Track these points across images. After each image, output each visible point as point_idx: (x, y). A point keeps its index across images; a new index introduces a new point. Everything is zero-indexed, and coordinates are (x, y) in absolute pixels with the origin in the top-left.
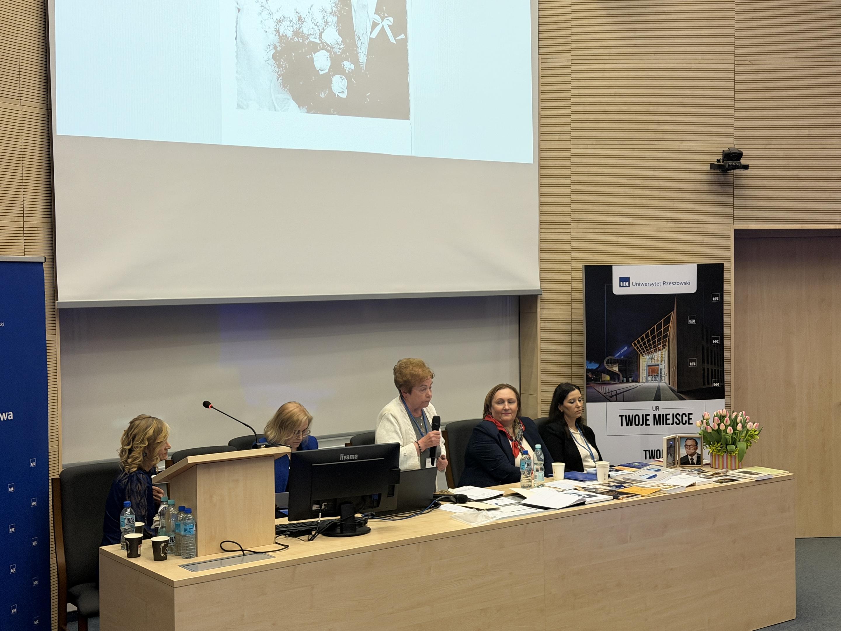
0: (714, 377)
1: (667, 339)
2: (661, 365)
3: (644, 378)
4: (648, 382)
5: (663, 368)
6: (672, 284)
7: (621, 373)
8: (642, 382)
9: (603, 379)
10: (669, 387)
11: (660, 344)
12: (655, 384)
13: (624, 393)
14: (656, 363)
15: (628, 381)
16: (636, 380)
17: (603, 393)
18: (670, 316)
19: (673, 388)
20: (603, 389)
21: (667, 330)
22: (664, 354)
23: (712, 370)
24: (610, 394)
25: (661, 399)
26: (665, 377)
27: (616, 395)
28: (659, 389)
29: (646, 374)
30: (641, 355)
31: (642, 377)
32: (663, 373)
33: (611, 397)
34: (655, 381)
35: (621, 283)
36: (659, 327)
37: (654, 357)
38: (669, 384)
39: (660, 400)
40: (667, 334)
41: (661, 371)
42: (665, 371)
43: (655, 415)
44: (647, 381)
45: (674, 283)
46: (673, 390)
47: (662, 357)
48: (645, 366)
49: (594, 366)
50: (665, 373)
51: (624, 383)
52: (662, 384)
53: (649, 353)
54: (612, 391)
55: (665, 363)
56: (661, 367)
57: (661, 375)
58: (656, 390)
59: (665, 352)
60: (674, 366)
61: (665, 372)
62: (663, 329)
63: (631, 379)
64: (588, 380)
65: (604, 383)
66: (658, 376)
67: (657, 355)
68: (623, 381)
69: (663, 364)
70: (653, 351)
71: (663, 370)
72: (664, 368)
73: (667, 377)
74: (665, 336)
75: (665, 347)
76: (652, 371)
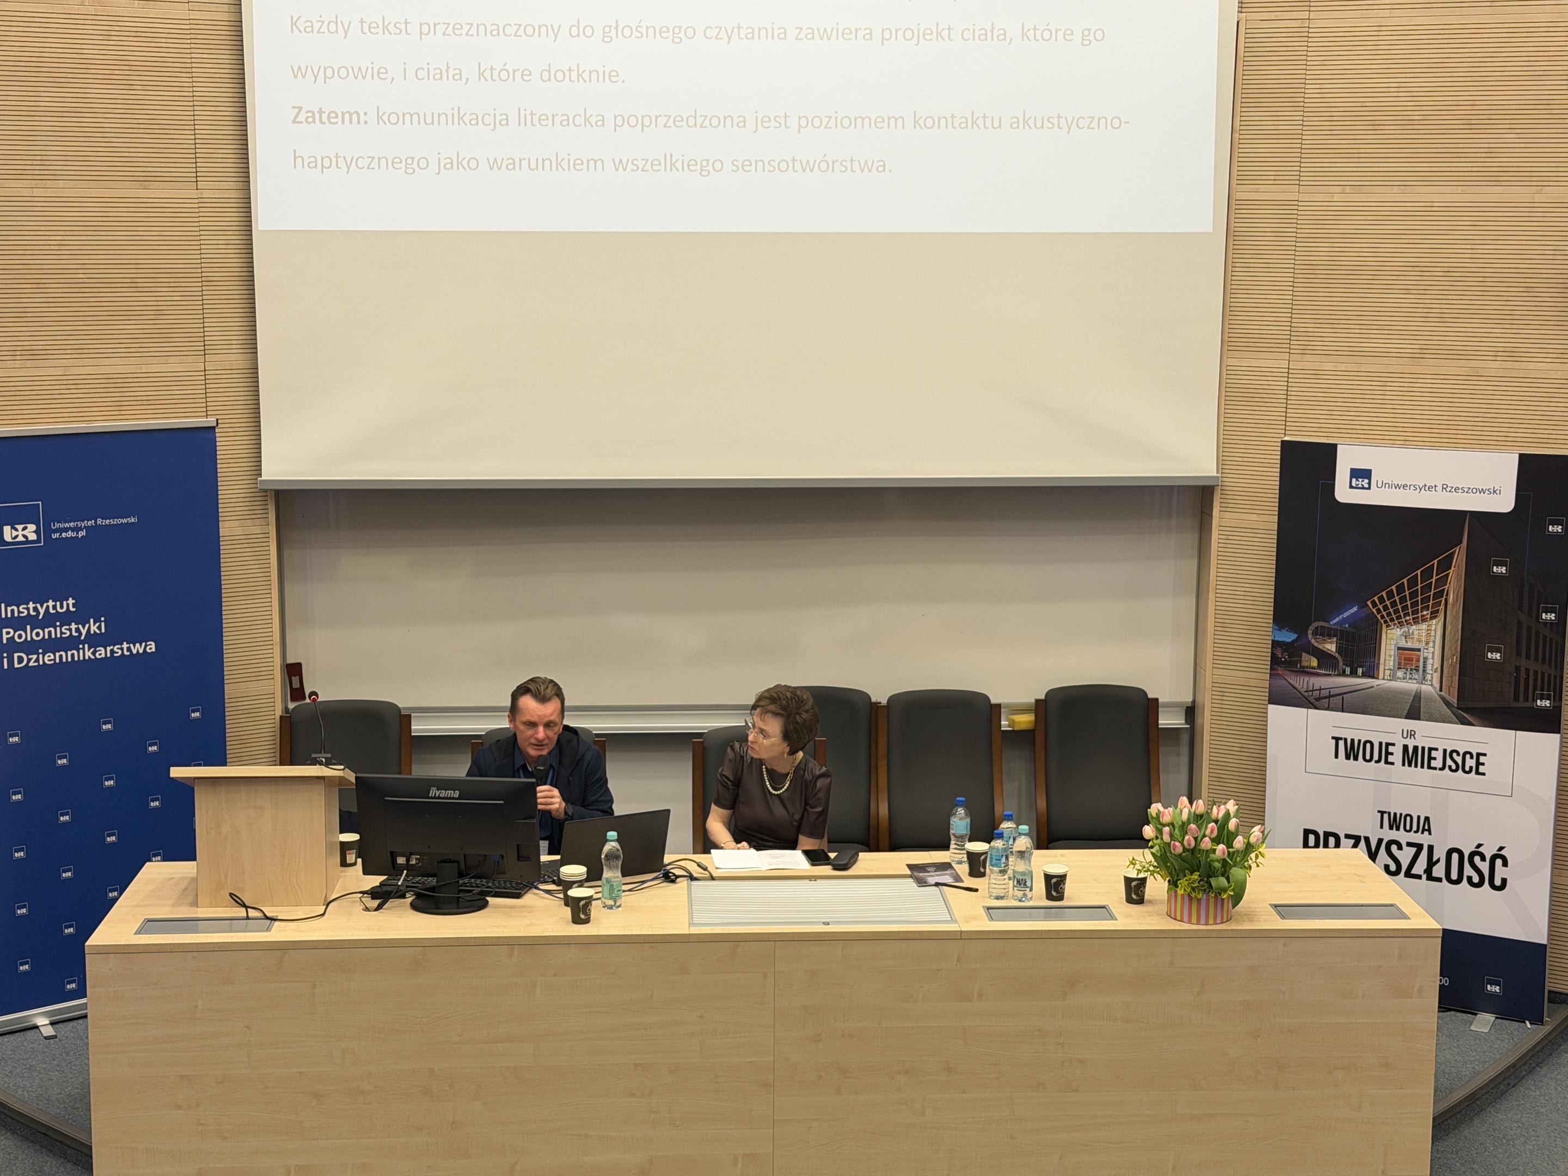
0: (1539, 688)
1: (1441, 601)
2: (1425, 651)
3: (1388, 672)
4: (1396, 681)
5: (1430, 656)
6: (1460, 491)
7: (1342, 656)
8: (1384, 679)
9: (1305, 664)
10: (1441, 696)
11: (1427, 608)
12: (1411, 686)
13: (1344, 696)
14: (1416, 645)
15: (1354, 673)
16: (1371, 673)
17: (1302, 690)
18: (1452, 555)
19: (1448, 698)
20: (1301, 683)
21: (1443, 581)
22: (1433, 627)
23: (1536, 673)
24: (1316, 694)
25: (1421, 717)
26: (1432, 674)
27: (1330, 696)
28: (1418, 697)
29: (1392, 663)
30: (1384, 626)
31: (1385, 670)
32: (1429, 667)
33: (1317, 699)
34: (1410, 681)
35: (1354, 480)
36: (1427, 574)
37: (1413, 633)
38: (1441, 690)
39: (1419, 719)
40: (1444, 589)
41: (1424, 662)
42: (1434, 663)
43: (1406, 748)
44: (1393, 678)
45: (1466, 490)
46: (1448, 704)
47: (1428, 635)
48: (1393, 647)
49: (1288, 637)
50: (1432, 667)
51: (1347, 676)
52: (1426, 688)
53: (1401, 625)
54: (1320, 689)
55: (1434, 647)
56: (1426, 654)
57: (1424, 671)
58: (1412, 698)
59: (1436, 625)
60: (1454, 655)
61: (1433, 665)
62: (1434, 578)
63: (1360, 671)
64: (1275, 661)
65: (1305, 672)
66: (1417, 670)
67: (1419, 630)
68: (1344, 671)
69: (1431, 650)
70: (1412, 621)
71: (1430, 661)
72: (1432, 655)
73: (1436, 677)
74: (1439, 595)
75: (1437, 616)
76: (1406, 659)
